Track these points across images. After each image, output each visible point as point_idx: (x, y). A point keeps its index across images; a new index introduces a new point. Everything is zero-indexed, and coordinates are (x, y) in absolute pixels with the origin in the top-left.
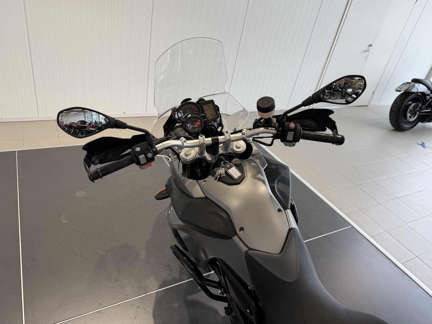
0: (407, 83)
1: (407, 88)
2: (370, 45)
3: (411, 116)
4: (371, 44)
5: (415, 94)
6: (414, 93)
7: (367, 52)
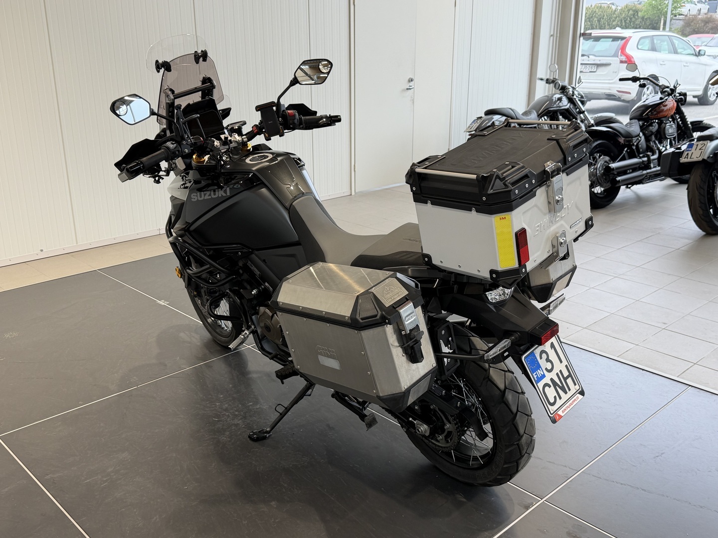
0: (478, 118)
1: (478, 124)
2: (411, 80)
4: (412, 77)
7: (409, 90)
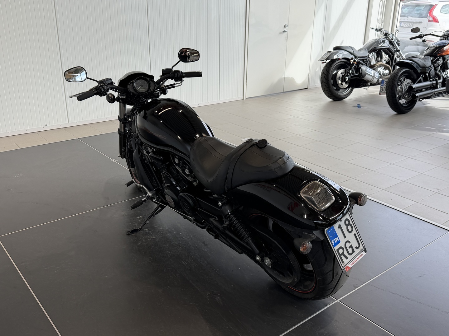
0: (328, 52)
3: (343, 83)
4: (286, 24)
5: (338, 60)
6: (336, 59)
7: (285, 33)
